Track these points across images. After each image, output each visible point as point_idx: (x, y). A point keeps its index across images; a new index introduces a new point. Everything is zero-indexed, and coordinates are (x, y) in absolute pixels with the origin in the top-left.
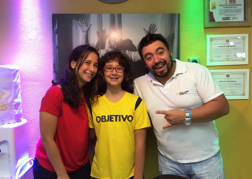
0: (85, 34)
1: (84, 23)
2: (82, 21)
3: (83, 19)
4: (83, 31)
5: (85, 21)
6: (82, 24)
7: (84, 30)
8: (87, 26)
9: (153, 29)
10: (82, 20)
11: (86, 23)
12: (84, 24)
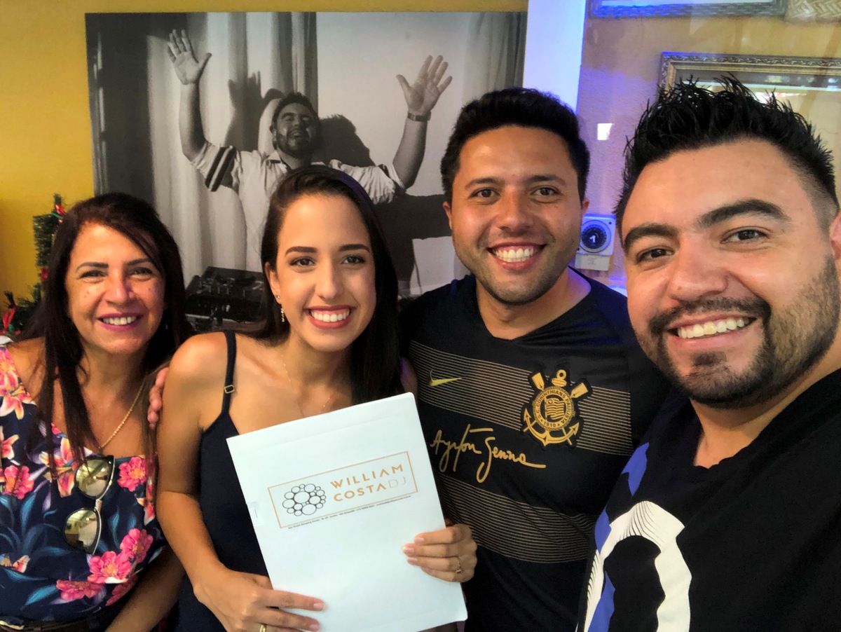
0: (188, 88)
1: (187, 46)
2: (178, 40)
3: (183, 32)
4: (184, 79)
5: (190, 42)
6: (180, 52)
7: (184, 74)
8: (197, 62)
9: (435, 80)
10: (180, 35)
11: (191, 47)
12: (185, 50)
